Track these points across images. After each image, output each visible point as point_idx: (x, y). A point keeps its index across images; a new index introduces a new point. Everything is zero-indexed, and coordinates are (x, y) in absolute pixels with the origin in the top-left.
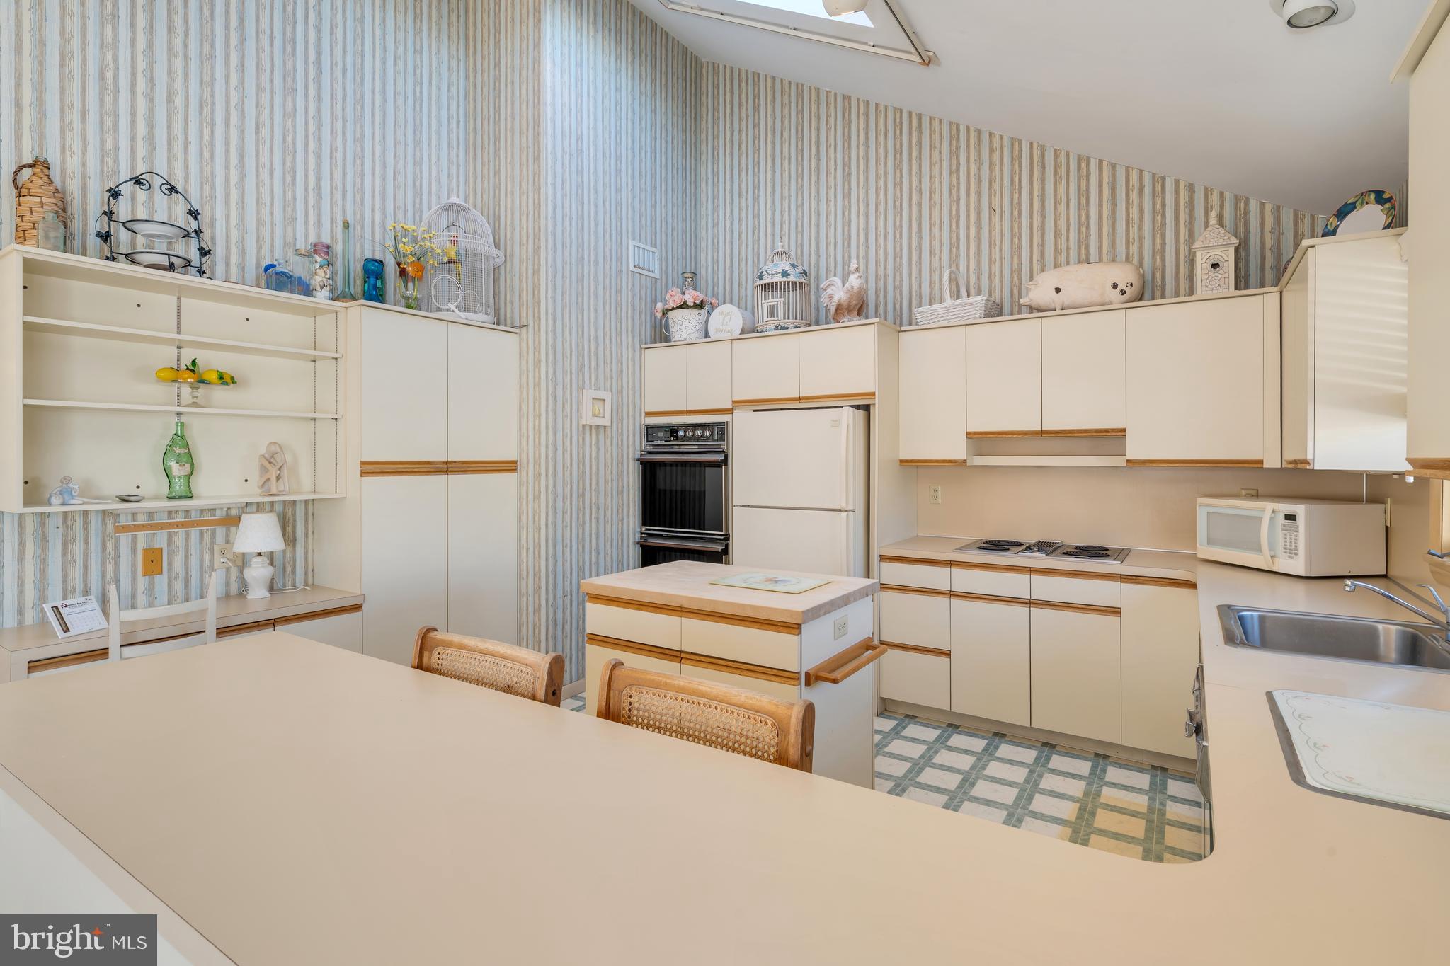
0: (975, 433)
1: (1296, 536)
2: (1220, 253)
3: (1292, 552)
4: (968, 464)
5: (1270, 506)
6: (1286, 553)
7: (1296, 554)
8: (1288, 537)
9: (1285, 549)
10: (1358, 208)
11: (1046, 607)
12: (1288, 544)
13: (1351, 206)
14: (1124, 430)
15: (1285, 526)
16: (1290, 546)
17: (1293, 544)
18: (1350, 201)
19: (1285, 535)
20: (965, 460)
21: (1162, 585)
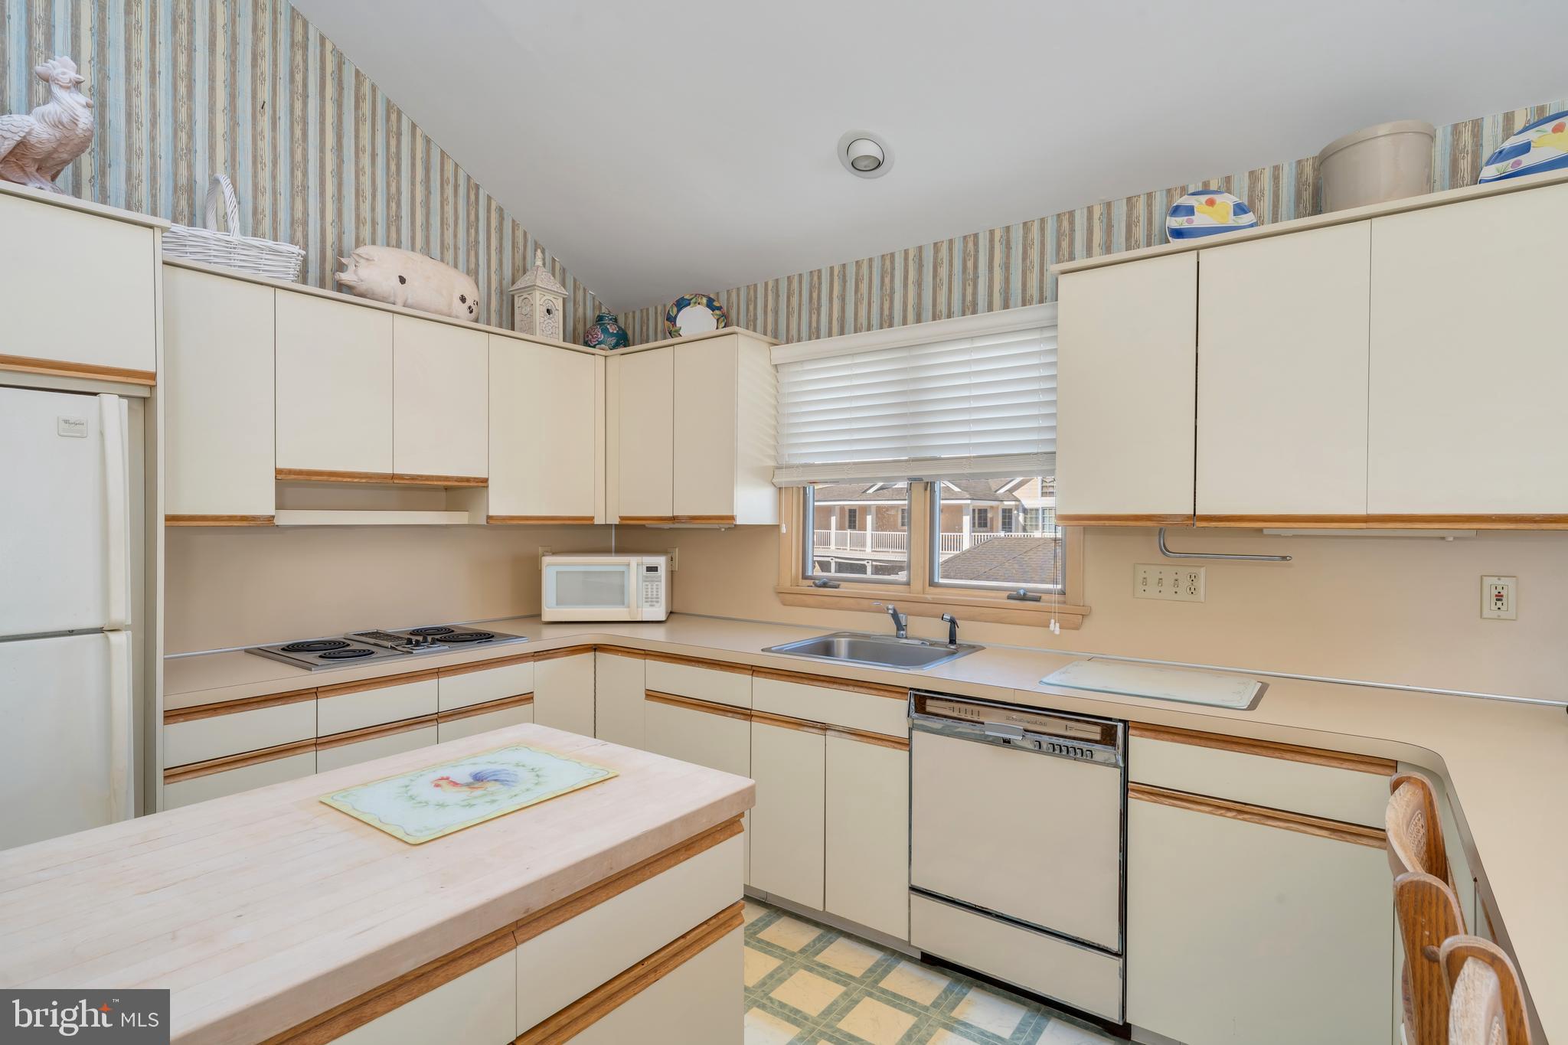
0: (290, 472)
1: (657, 585)
2: (552, 299)
3: (652, 601)
4: (277, 522)
5: (634, 561)
6: (647, 602)
7: (657, 602)
8: (649, 587)
9: (646, 598)
10: (691, 305)
11: (457, 716)
12: (650, 593)
13: (688, 302)
14: (486, 480)
15: (647, 577)
16: (652, 595)
17: (655, 593)
18: (687, 297)
19: (647, 585)
20: (273, 517)
21: (567, 655)
